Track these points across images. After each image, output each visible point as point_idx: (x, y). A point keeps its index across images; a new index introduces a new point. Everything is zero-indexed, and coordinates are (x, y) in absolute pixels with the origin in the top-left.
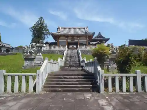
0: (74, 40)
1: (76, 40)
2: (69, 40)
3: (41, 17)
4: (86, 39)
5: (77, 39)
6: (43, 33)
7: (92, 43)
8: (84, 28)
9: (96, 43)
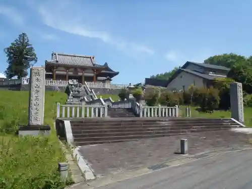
0: (77, 74)
1: (80, 74)
2: (71, 73)
3: (24, 34)
4: (94, 73)
5: (81, 72)
6: (26, 58)
7: (99, 78)
8: (90, 58)
9: (105, 78)
